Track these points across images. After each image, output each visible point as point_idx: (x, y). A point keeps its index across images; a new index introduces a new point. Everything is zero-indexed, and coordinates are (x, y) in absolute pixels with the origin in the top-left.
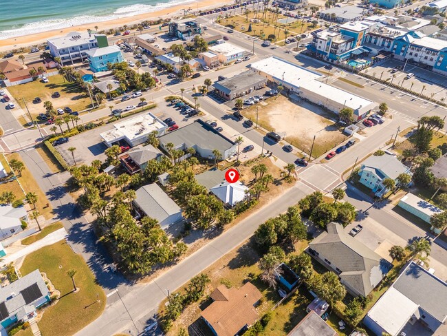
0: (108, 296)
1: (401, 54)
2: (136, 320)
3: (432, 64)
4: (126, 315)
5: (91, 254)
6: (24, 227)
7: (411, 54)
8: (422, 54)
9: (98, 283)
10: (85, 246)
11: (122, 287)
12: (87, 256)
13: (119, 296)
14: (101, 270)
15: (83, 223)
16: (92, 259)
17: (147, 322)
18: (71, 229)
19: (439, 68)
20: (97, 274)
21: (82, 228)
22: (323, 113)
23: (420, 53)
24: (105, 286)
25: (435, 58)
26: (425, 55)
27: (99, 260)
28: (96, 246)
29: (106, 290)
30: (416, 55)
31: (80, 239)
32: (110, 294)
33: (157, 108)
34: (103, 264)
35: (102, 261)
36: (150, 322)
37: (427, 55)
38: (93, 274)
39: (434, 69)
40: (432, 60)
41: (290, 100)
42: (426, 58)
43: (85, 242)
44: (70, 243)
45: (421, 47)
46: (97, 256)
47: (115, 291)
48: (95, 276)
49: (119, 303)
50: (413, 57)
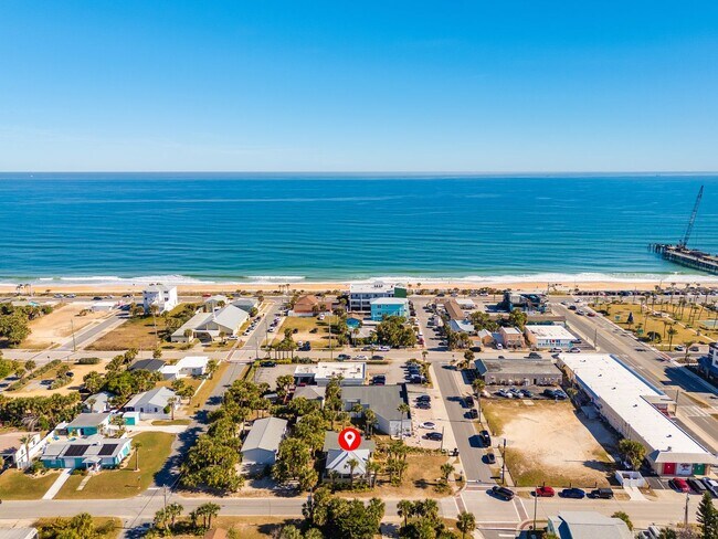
0: (149, 489)
4: (140, 510)
5: (178, 454)
6: (166, 411)
9: (155, 476)
10: (182, 446)
12: (174, 454)
14: (169, 468)
16: (174, 457)
18: (191, 429)
20: (163, 470)
24: (156, 482)
27: (177, 461)
29: (154, 484)
31: (186, 439)
32: (153, 488)
33: (387, 366)
38: (160, 468)
41: (578, 412)
43: (186, 443)
44: (177, 438)
46: (180, 458)
47: (157, 488)
49: (148, 498)
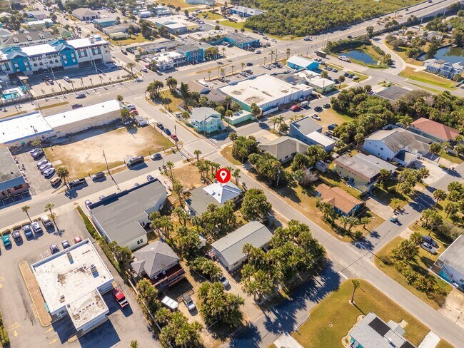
0: (346, 278)
1: (28, 69)
2: (360, 255)
3: (59, 64)
4: (359, 262)
5: (308, 302)
7: (35, 65)
8: (45, 60)
9: (338, 288)
10: (298, 310)
11: (335, 269)
12: (310, 305)
13: (344, 270)
14: (323, 289)
15: (265, 320)
16: (312, 299)
17: (360, 248)
18: (275, 332)
19: (68, 65)
20: (328, 291)
21: (272, 320)
22: (105, 129)
23: (43, 61)
24: (338, 282)
25: (58, 58)
26: (48, 60)
27: (313, 293)
28: (295, 299)
29: (341, 280)
30: (41, 64)
31: (289, 317)
32: (344, 278)
34: (317, 288)
35: (313, 289)
36: (358, 246)
37: (50, 60)
38: (329, 295)
39: (65, 68)
40: (57, 61)
42: (51, 62)
43: (293, 311)
44: (296, 327)
45: (41, 55)
46: (309, 295)
47: (341, 274)
48: (331, 293)
49: (350, 269)
50: (39, 67)
